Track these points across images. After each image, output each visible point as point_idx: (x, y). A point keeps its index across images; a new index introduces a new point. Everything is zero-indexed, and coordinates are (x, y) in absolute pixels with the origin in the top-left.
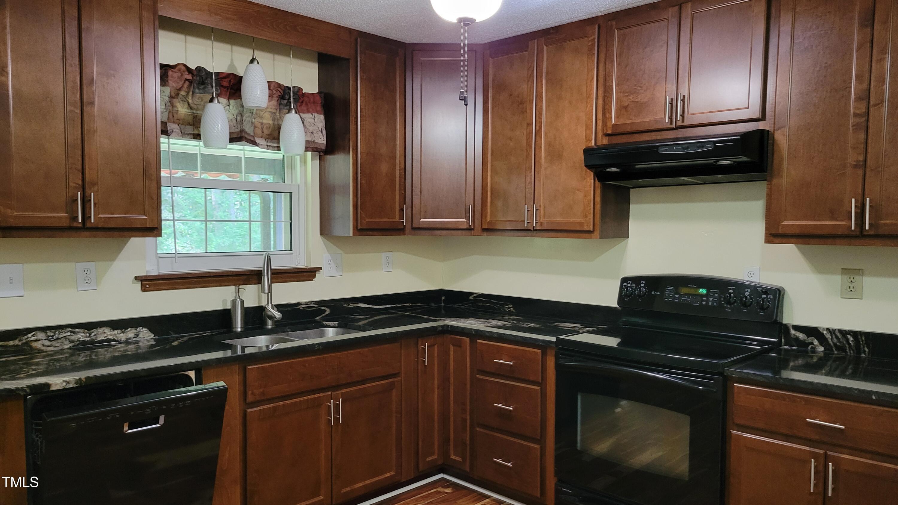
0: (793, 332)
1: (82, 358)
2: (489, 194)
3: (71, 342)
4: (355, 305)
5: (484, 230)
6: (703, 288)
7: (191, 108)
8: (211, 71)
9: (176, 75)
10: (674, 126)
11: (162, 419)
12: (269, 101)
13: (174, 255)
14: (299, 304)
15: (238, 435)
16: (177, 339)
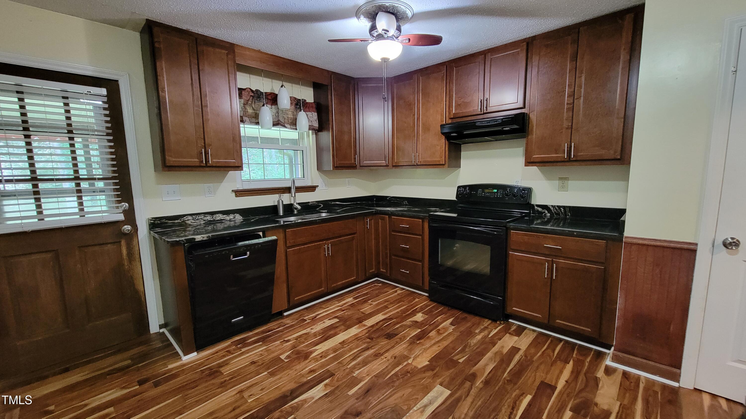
0: (536, 207)
1: (210, 228)
2: (395, 149)
3: (204, 220)
4: (335, 203)
5: (393, 166)
6: (496, 189)
7: (254, 110)
8: (263, 92)
9: (246, 93)
10: (482, 113)
11: (248, 253)
12: (291, 106)
13: (249, 180)
14: (309, 202)
15: (284, 262)
16: (253, 219)
